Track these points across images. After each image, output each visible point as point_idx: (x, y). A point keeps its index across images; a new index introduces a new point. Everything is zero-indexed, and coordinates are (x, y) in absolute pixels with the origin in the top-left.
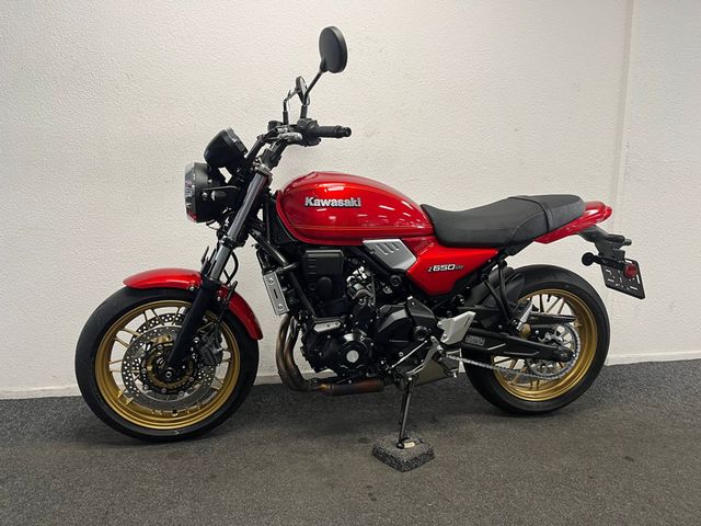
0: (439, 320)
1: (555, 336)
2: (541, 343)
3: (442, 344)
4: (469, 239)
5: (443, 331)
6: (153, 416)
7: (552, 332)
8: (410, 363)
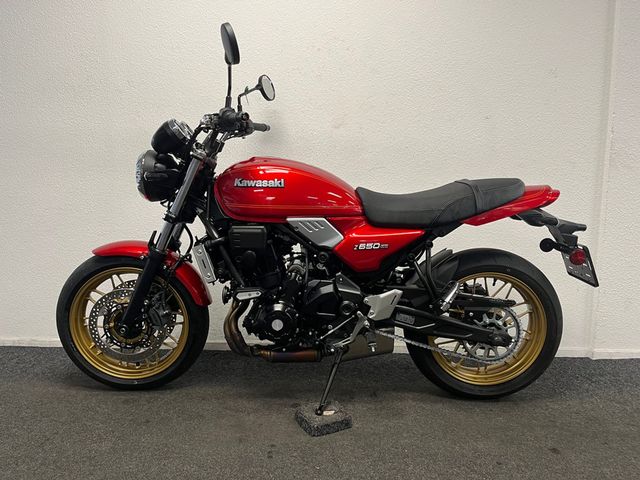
0: (364, 297)
1: (493, 320)
2: (478, 325)
3: (369, 320)
4: (395, 219)
5: (369, 307)
6: (120, 367)
7: (490, 315)
8: (338, 336)
